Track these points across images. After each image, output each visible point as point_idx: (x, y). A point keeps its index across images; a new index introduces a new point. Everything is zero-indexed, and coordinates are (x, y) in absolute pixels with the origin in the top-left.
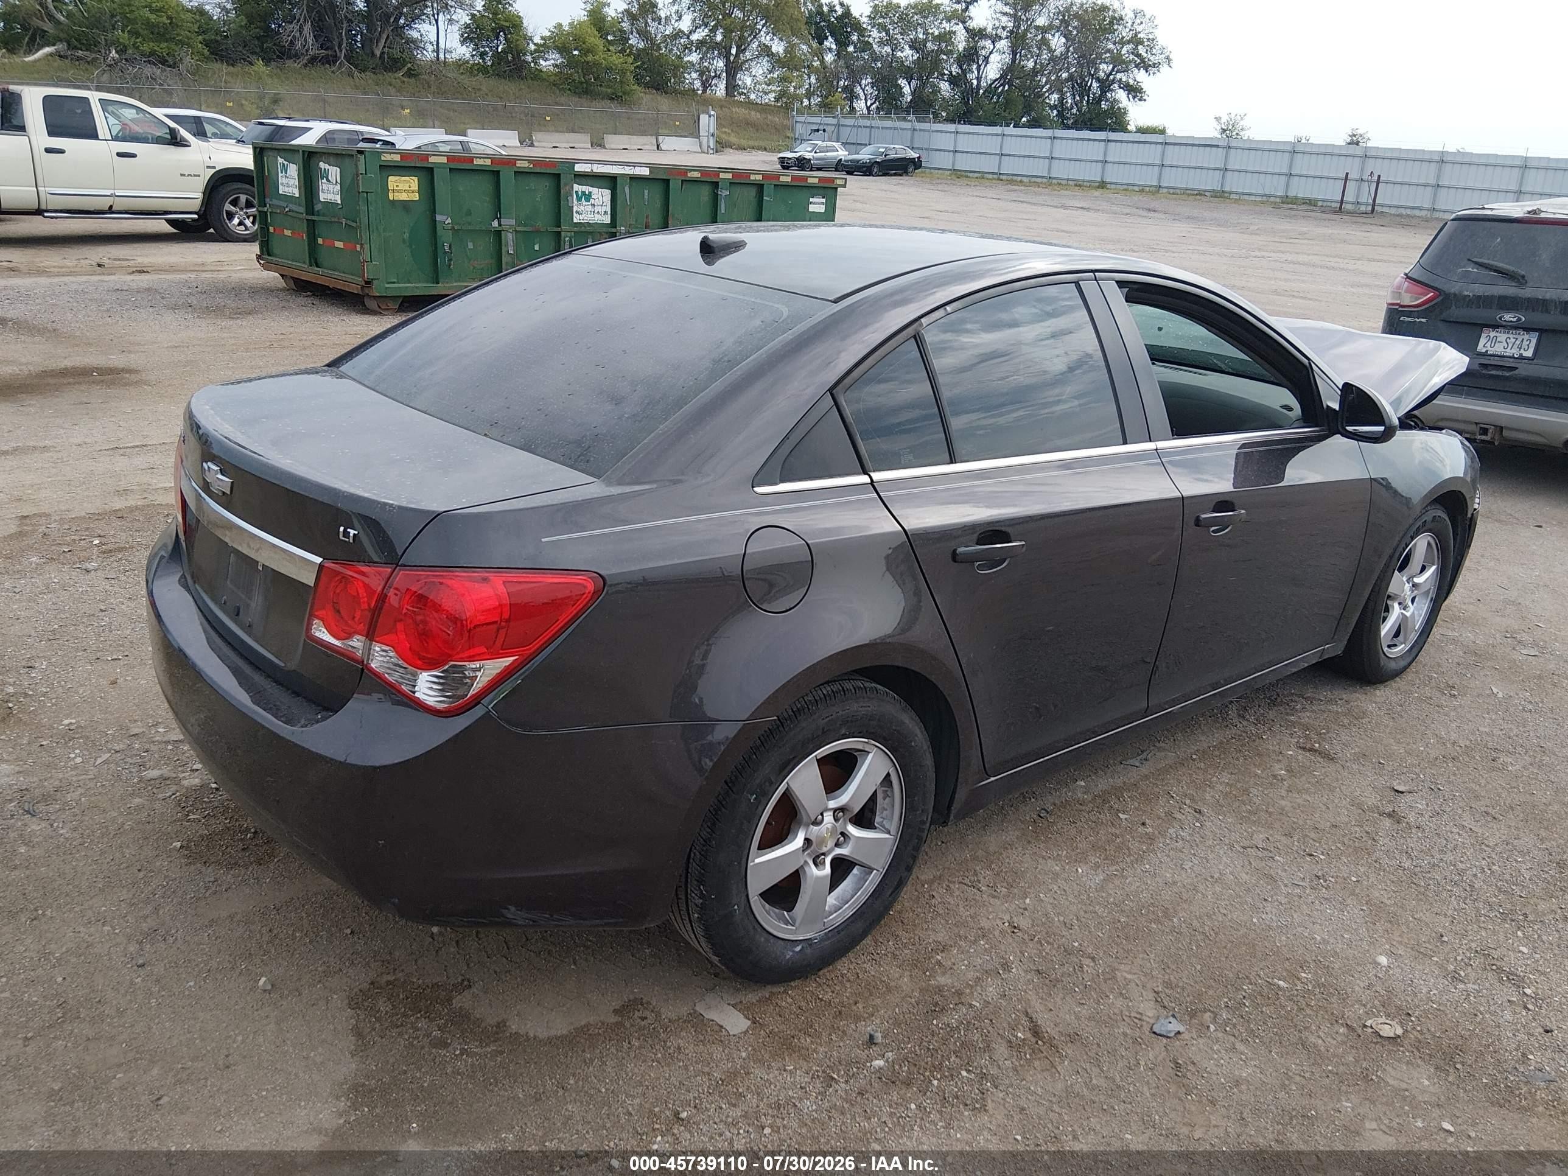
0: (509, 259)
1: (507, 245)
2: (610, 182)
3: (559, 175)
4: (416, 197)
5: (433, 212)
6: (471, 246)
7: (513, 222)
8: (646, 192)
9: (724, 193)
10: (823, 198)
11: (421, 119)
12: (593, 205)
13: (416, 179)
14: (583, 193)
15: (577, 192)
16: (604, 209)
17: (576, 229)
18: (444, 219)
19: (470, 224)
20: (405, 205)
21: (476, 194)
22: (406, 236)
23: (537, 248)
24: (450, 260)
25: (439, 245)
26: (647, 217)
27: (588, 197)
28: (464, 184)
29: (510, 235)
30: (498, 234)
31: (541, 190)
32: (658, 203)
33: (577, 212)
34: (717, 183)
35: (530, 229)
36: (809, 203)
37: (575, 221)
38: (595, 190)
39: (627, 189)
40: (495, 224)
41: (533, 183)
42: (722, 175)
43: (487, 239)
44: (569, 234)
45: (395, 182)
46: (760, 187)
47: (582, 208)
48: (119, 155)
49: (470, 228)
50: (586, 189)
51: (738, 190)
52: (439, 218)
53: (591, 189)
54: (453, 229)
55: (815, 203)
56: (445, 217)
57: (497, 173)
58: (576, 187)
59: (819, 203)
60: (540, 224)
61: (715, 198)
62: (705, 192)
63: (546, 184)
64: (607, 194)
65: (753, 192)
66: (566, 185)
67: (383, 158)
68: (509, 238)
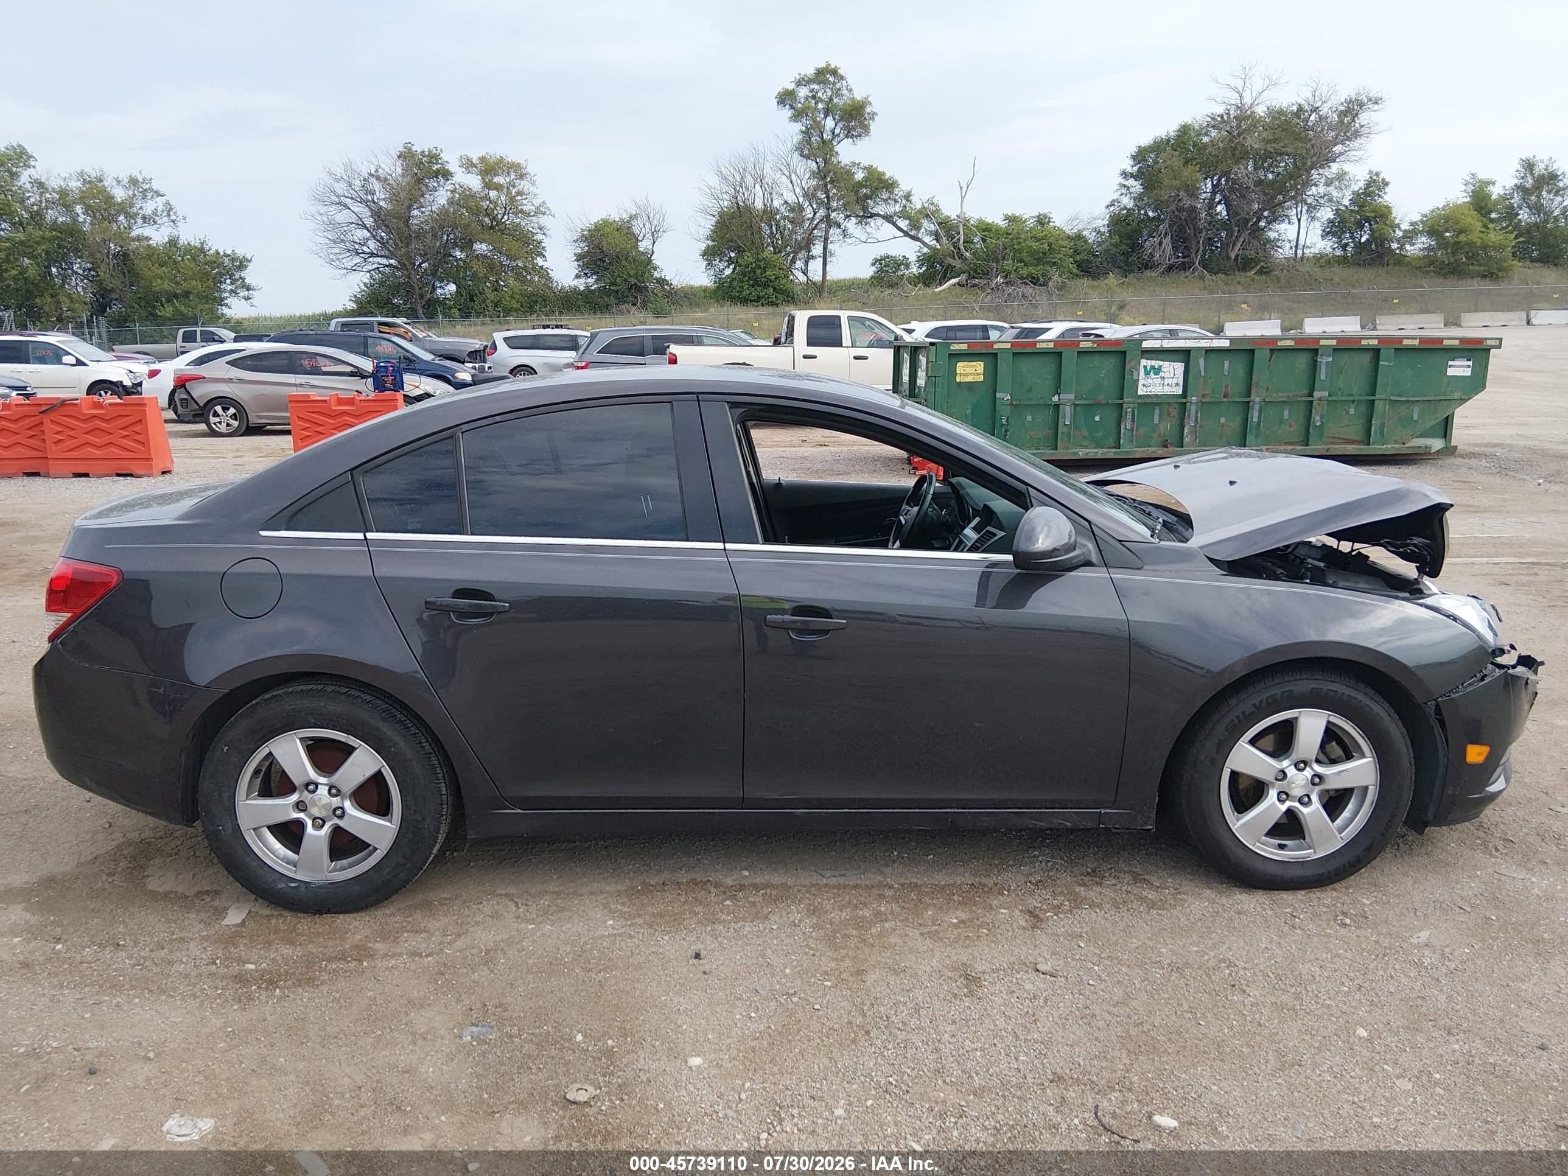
0: (1066, 430)
1: (1064, 417)
2: (1184, 355)
3: (1125, 352)
4: (981, 378)
5: (995, 391)
6: (1029, 418)
7: (1073, 396)
8: (1227, 363)
9: (1324, 360)
10: (1470, 360)
11: (1261, 312)
12: (1163, 378)
13: (982, 364)
14: (1153, 367)
15: (1145, 367)
16: (1175, 381)
17: (1139, 401)
18: (1004, 396)
19: (1030, 399)
20: (971, 386)
21: (1038, 374)
22: (969, 411)
23: (1097, 419)
24: (1006, 431)
25: (998, 417)
26: (1226, 387)
27: (1157, 371)
28: (1026, 366)
29: (1068, 409)
30: (1057, 407)
31: (1106, 367)
32: (1241, 373)
33: (1144, 385)
34: (1317, 350)
35: (1091, 402)
36: (1447, 366)
37: (1140, 393)
38: (1166, 364)
39: (1202, 362)
40: (1056, 399)
41: (1097, 361)
42: (1322, 342)
43: (1046, 412)
44: (1132, 405)
45: (963, 367)
46: (1376, 352)
47: (1150, 381)
48: (856, 358)
49: (1028, 403)
50: (1156, 363)
51: (1345, 358)
52: (998, 395)
53: (1161, 363)
54: (1011, 405)
55: (1454, 366)
56: (1005, 394)
57: (1060, 354)
58: (1144, 362)
59: (1462, 366)
60: (1102, 398)
61: (1314, 366)
62: (1302, 361)
63: (1112, 362)
64: (1180, 367)
65: (1366, 359)
66: (1131, 360)
67: (952, 348)
68: (1068, 411)
